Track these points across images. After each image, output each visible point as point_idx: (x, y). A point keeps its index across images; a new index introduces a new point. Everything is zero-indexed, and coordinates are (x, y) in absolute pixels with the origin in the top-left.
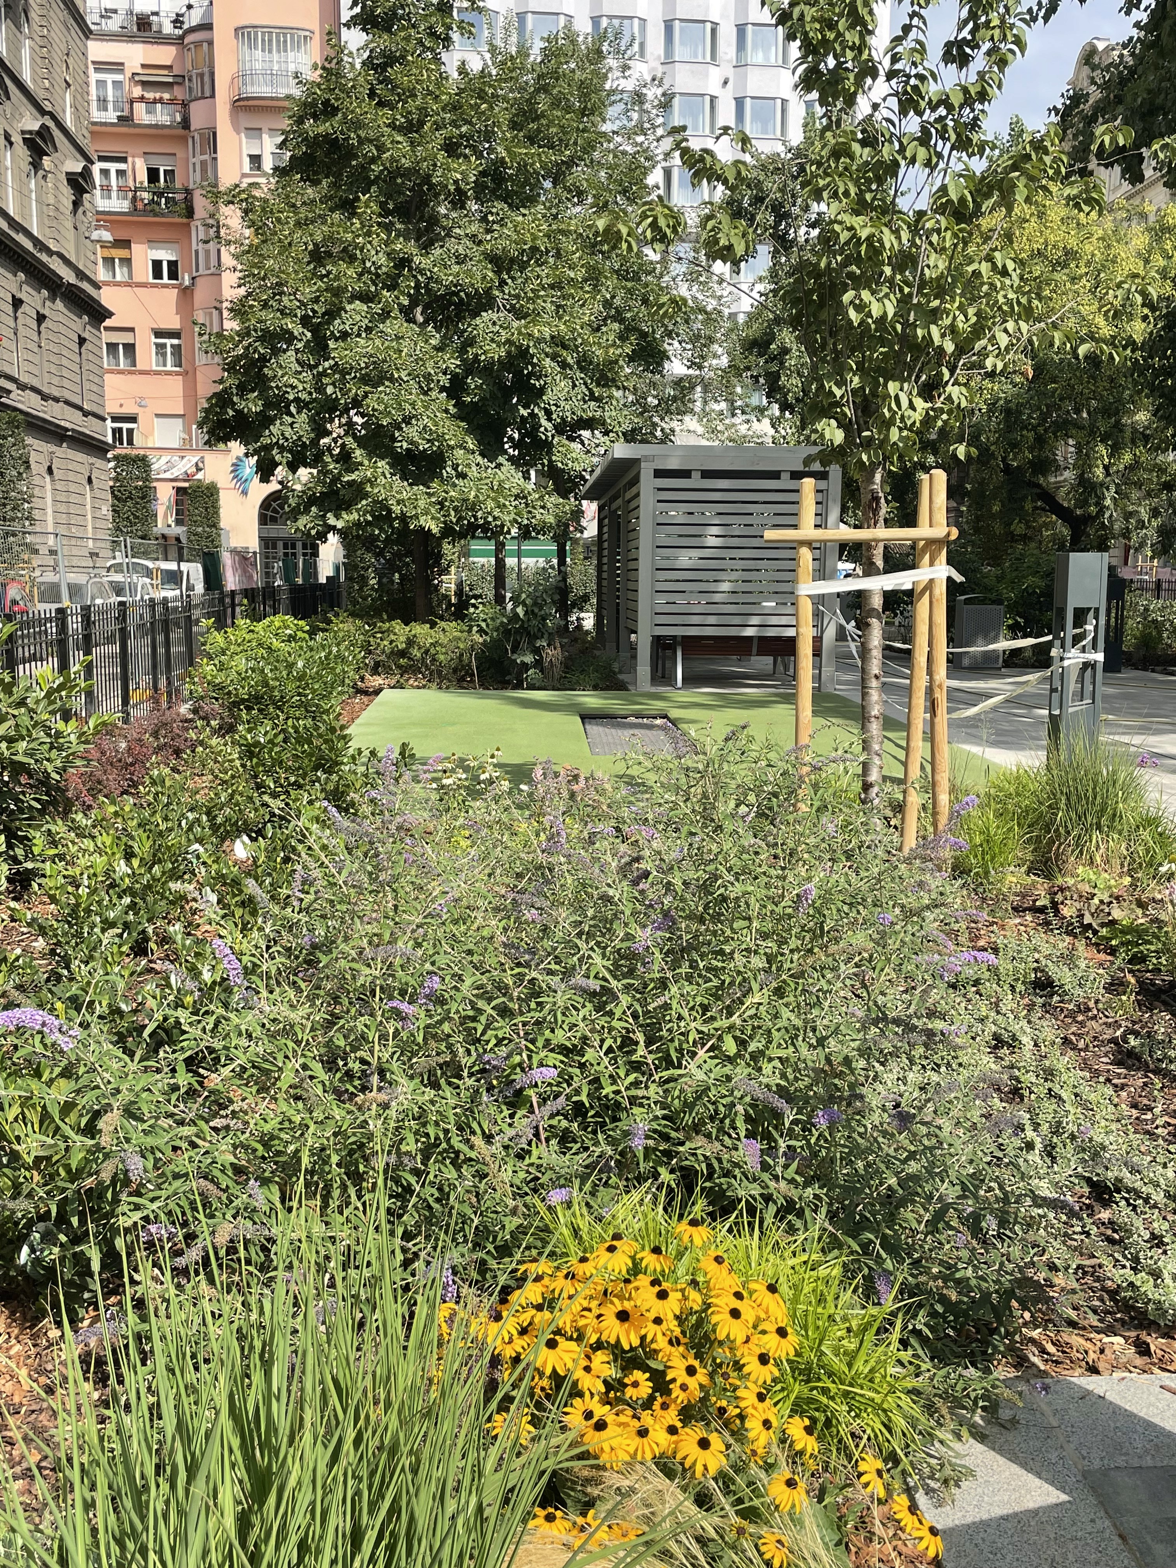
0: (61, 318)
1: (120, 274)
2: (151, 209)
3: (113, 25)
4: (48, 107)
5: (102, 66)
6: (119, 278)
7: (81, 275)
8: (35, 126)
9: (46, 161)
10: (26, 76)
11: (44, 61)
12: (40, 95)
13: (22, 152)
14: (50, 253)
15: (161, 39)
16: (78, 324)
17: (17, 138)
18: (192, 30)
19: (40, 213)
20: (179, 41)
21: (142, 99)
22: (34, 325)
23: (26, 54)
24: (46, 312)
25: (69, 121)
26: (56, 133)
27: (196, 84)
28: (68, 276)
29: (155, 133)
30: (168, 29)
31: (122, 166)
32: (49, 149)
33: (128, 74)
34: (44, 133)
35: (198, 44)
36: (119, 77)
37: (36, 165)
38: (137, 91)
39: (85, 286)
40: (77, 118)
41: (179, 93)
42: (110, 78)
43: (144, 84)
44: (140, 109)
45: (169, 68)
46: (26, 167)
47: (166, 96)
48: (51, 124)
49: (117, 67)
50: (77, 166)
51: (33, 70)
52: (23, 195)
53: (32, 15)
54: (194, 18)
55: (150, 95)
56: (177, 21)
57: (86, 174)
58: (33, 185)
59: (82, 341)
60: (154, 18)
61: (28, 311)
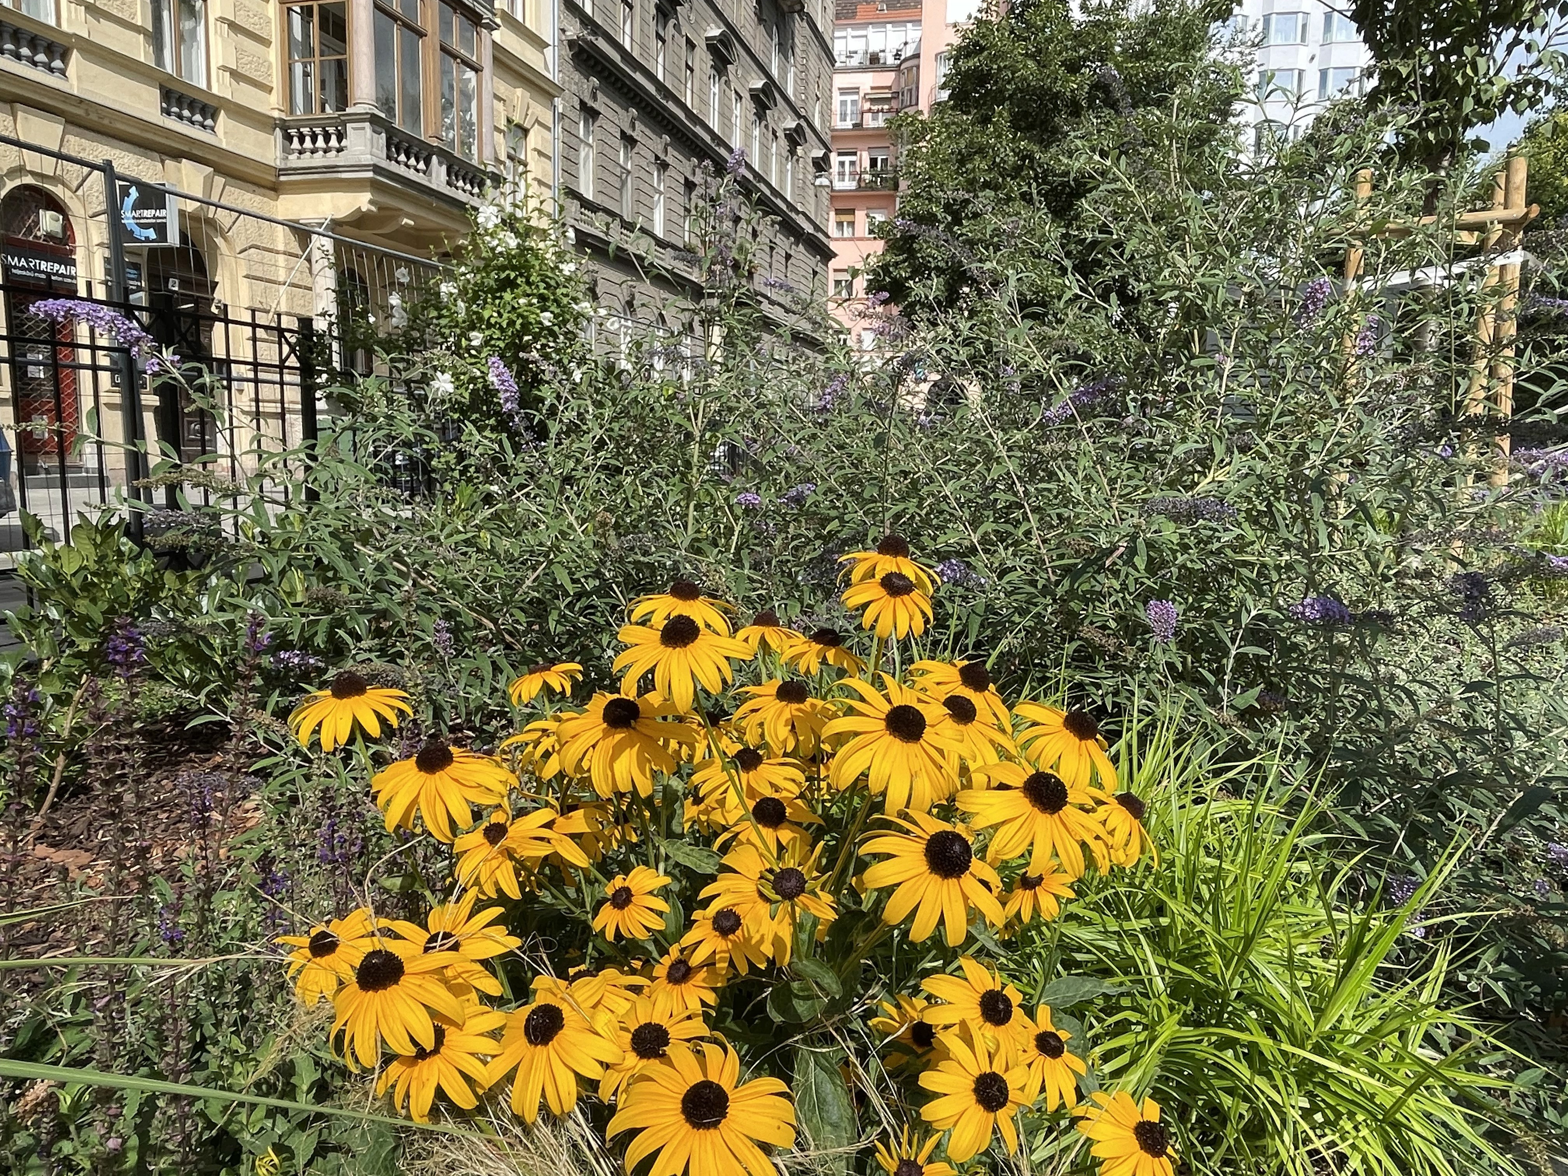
0: (802, 257)
1: (847, 232)
2: (871, 186)
3: (854, 62)
4: (803, 113)
5: (844, 91)
6: (846, 235)
7: (817, 228)
8: (793, 125)
9: (799, 150)
10: (790, 92)
11: (803, 82)
12: (798, 104)
13: (783, 142)
14: (798, 212)
15: (885, 68)
16: (813, 261)
17: (780, 134)
18: (906, 60)
19: (793, 184)
20: (897, 69)
21: (870, 110)
22: (783, 261)
23: (791, 77)
24: (792, 253)
25: (817, 124)
26: (807, 130)
27: (907, 97)
28: (809, 228)
29: (877, 134)
30: (890, 61)
31: (853, 158)
32: (802, 141)
33: (862, 94)
34: (799, 129)
35: (909, 69)
36: (855, 97)
37: (792, 152)
38: (867, 105)
39: (820, 235)
40: (823, 121)
41: (894, 104)
42: (849, 98)
43: (873, 101)
44: (868, 117)
45: (889, 88)
46: (785, 153)
47: (886, 107)
48: (804, 124)
49: (855, 90)
50: (820, 153)
51: (795, 89)
52: (782, 172)
53: (797, 50)
54: (909, 52)
55: (875, 108)
56: (897, 56)
57: (826, 158)
58: (789, 166)
59: (815, 273)
60: (881, 55)
61: (780, 251)
